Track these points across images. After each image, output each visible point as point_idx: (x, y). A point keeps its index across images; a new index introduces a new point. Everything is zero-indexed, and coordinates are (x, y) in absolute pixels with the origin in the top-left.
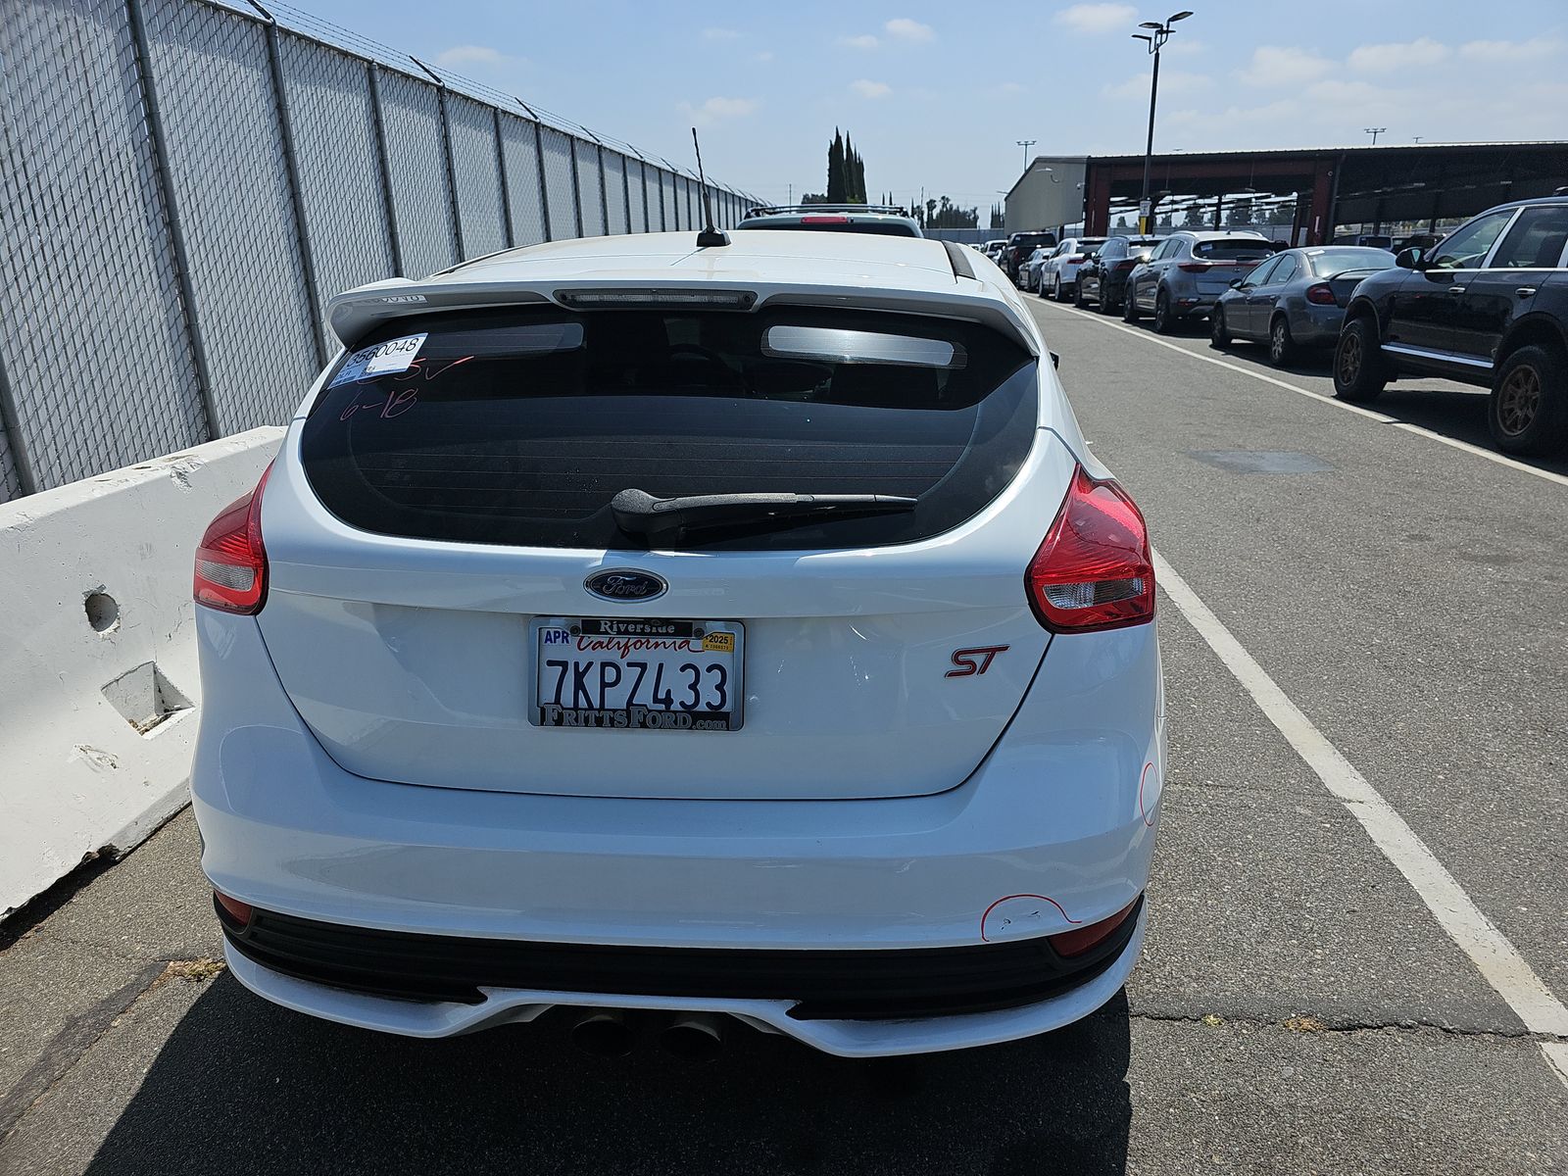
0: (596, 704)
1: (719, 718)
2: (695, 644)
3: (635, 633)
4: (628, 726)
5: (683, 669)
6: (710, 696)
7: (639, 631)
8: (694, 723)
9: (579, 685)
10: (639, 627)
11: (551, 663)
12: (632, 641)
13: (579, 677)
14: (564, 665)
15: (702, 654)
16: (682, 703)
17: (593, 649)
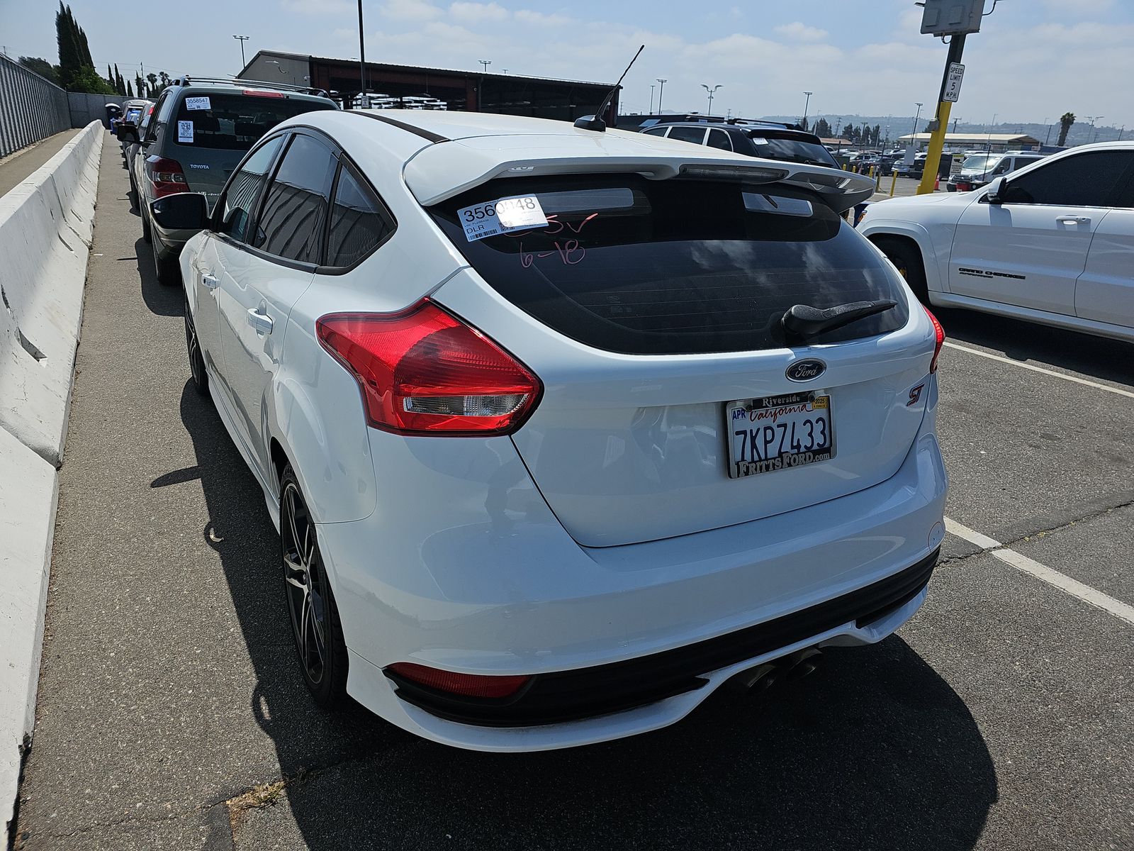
0: (763, 457)
1: (825, 451)
2: (809, 406)
3: (782, 404)
4: (782, 468)
5: (804, 424)
6: (819, 439)
7: (783, 402)
8: (814, 458)
9: (754, 446)
10: (783, 399)
11: (738, 433)
12: (778, 410)
13: (753, 439)
14: (744, 432)
15: (814, 412)
16: (806, 447)
17: (759, 419)
